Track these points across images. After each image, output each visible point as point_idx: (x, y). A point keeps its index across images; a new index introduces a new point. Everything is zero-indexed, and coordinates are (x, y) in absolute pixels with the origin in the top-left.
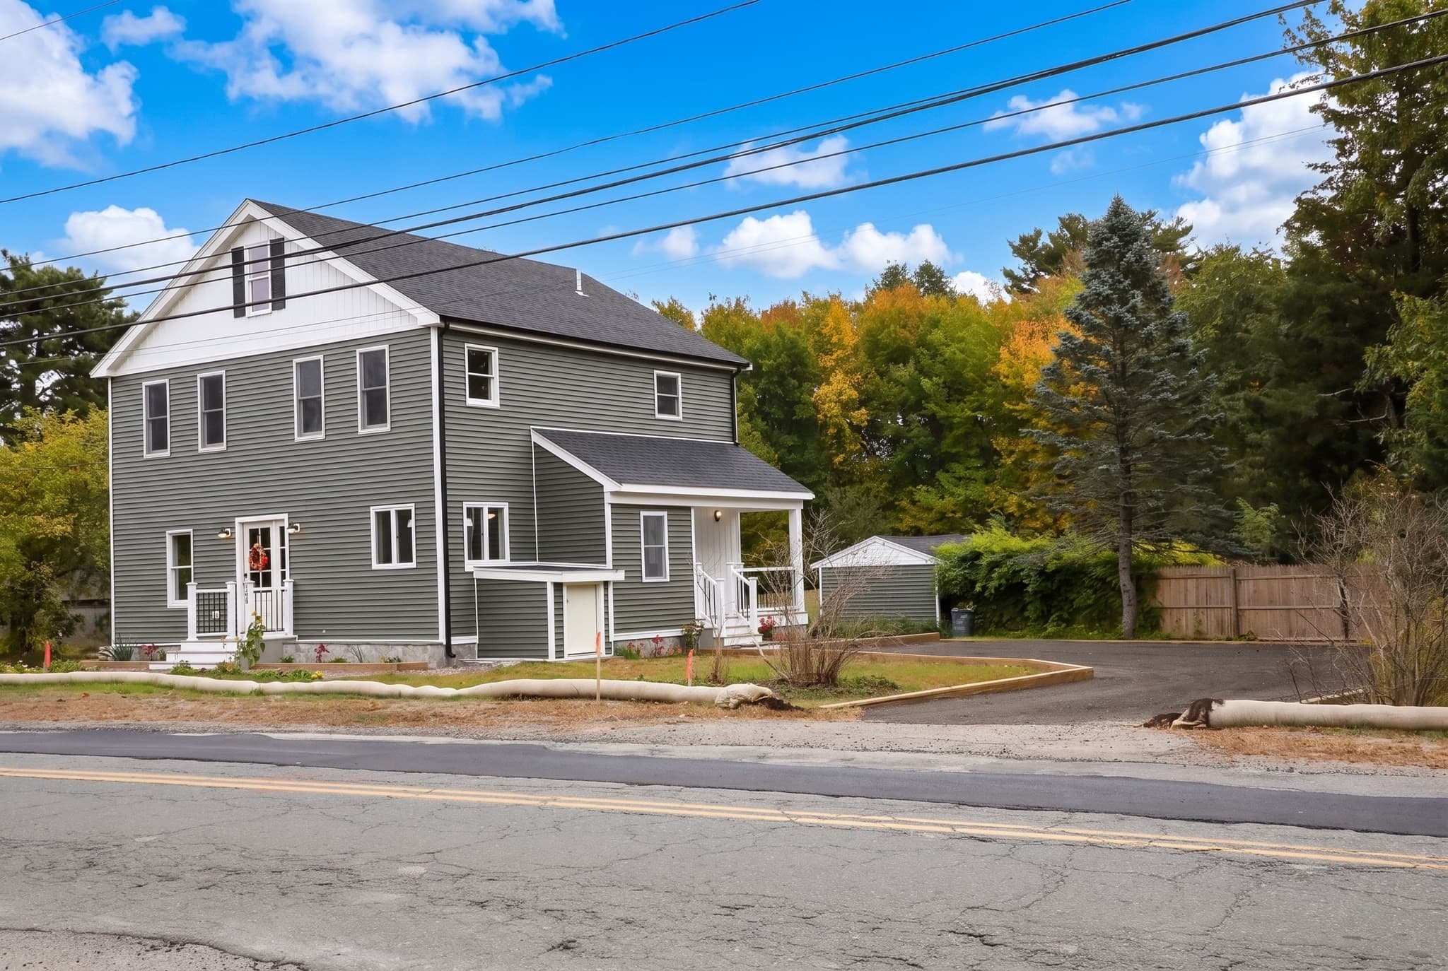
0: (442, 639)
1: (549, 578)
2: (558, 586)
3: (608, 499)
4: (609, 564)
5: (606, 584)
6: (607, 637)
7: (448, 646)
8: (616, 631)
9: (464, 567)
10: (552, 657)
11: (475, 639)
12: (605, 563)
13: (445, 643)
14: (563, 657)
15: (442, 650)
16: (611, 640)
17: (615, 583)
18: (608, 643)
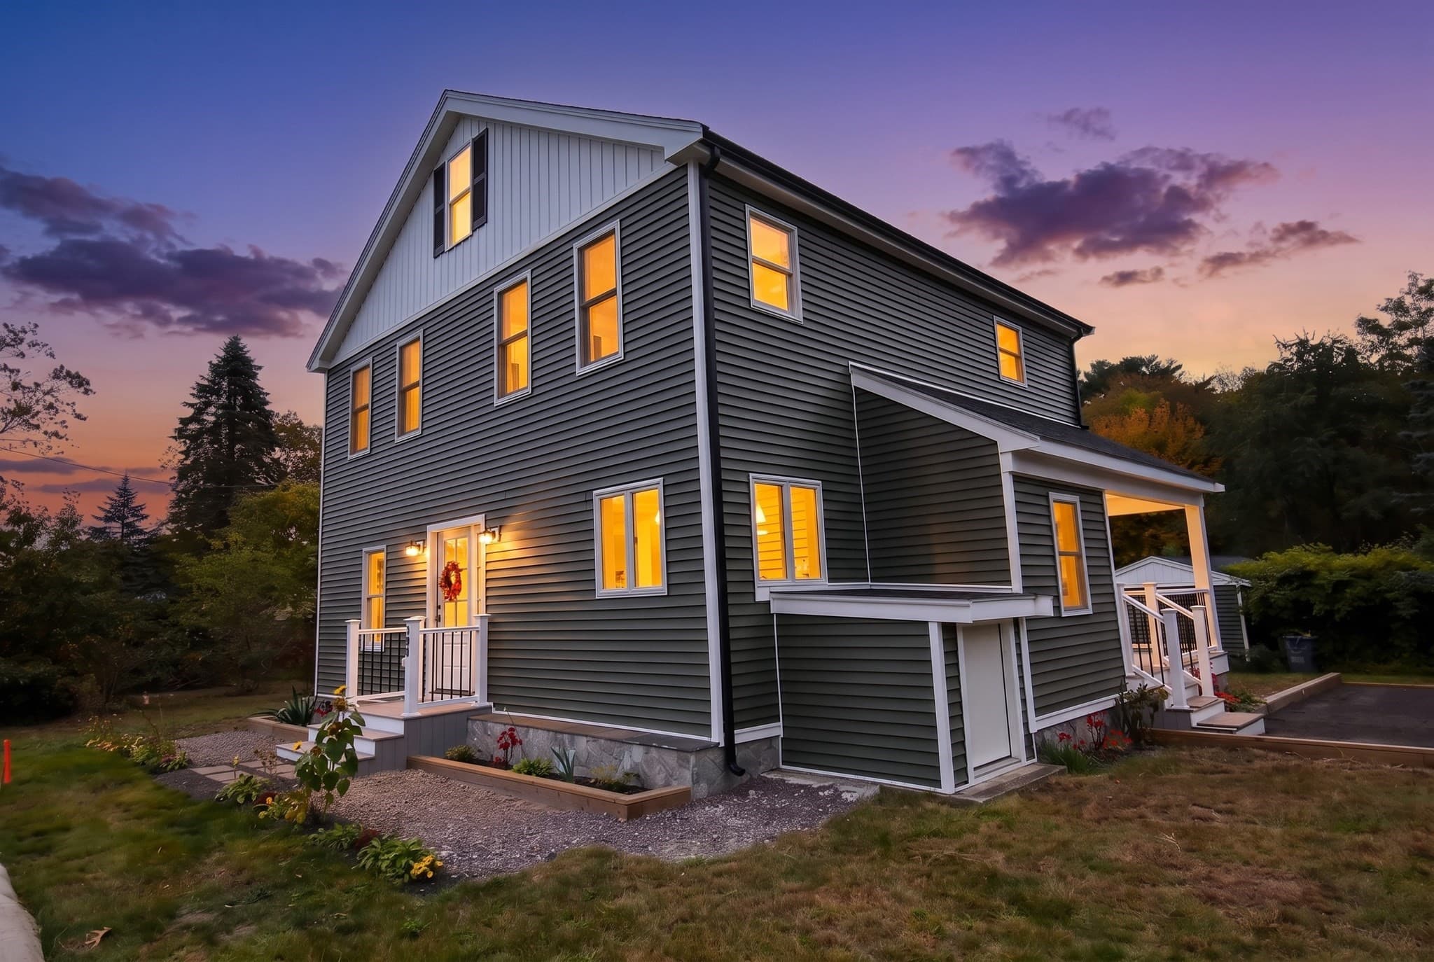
0: (717, 736)
1: (933, 614)
2: (949, 630)
3: (1007, 464)
4: (1017, 586)
5: (1016, 622)
6: (1026, 725)
7: (730, 744)
8: (1039, 711)
9: (754, 593)
10: (948, 786)
11: (775, 730)
12: (1009, 582)
13: (722, 745)
14: (967, 782)
15: (718, 757)
16: (1033, 730)
17: (1029, 620)
18: (1028, 736)
